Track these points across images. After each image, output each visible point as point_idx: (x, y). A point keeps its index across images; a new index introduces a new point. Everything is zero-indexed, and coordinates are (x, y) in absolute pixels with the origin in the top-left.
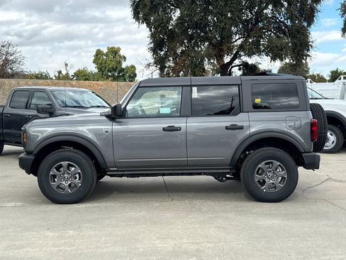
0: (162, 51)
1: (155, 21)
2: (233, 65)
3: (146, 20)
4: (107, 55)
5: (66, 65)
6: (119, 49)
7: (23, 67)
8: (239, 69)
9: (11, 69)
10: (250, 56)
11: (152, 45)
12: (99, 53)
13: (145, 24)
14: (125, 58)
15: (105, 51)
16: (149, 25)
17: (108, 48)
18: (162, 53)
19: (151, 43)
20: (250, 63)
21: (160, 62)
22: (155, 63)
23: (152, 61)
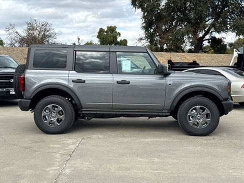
0: (151, 28)
1: (148, 6)
2: (204, 39)
3: (141, 6)
4: (107, 32)
5: (79, 39)
6: (115, 27)
7: (56, 40)
8: (208, 42)
9: (48, 41)
10: (219, 32)
11: (144, 25)
12: (101, 30)
13: (140, 9)
14: (120, 34)
15: (106, 29)
16: (143, 9)
17: (108, 27)
18: (152, 30)
19: (144, 23)
20: (217, 37)
21: (150, 37)
22: (146, 37)
23: (144, 36)
